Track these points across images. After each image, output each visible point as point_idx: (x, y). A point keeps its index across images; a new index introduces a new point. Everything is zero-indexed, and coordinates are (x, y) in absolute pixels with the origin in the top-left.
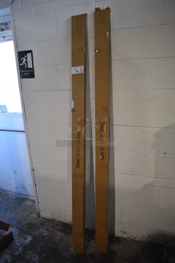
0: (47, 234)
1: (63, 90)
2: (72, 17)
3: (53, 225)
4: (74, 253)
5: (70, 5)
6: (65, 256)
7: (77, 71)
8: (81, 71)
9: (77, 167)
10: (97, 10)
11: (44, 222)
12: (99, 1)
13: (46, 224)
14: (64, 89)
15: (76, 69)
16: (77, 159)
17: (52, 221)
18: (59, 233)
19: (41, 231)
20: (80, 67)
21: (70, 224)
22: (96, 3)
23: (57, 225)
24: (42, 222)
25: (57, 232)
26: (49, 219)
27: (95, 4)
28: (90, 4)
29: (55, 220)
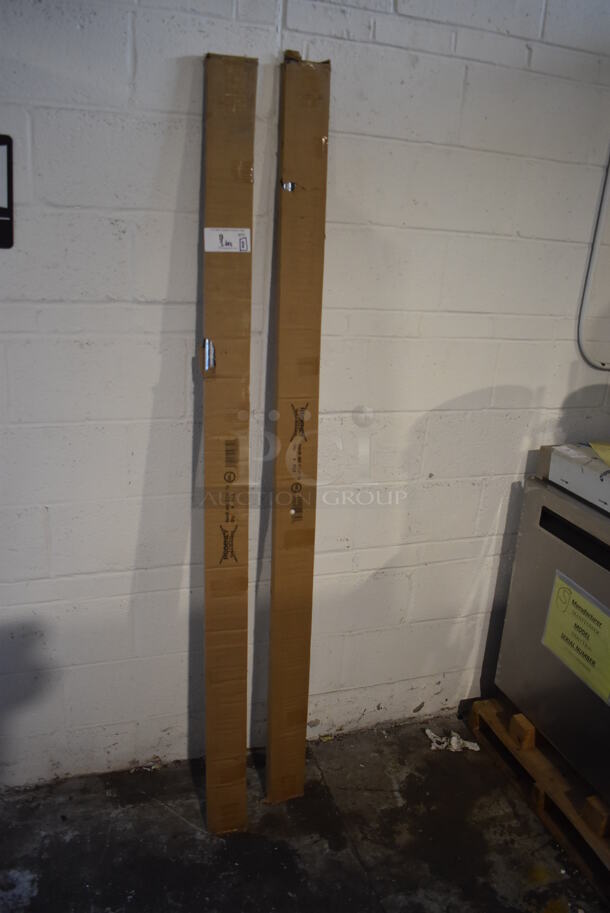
0: (76, 833)
1: (139, 302)
2: (209, 56)
3: (71, 798)
4: (215, 841)
5: (193, 10)
6: (198, 862)
7: (227, 244)
8: (242, 244)
9: (225, 557)
10: (291, 57)
11: (27, 801)
12: (297, 31)
13: (41, 807)
14: (142, 300)
15: (221, 237)
16: (224, 532)
17: (56, 786)
18: (117, 812)
19: (43, 833)
20: (239, 231)
21: (128, 771)
22: (286, 33)
23: (84, 791)
24: (18, 806)
25: (103, 811)
26: (37, 788)
27: (282, 37)
28: (268, 31)
29: (66, 779)
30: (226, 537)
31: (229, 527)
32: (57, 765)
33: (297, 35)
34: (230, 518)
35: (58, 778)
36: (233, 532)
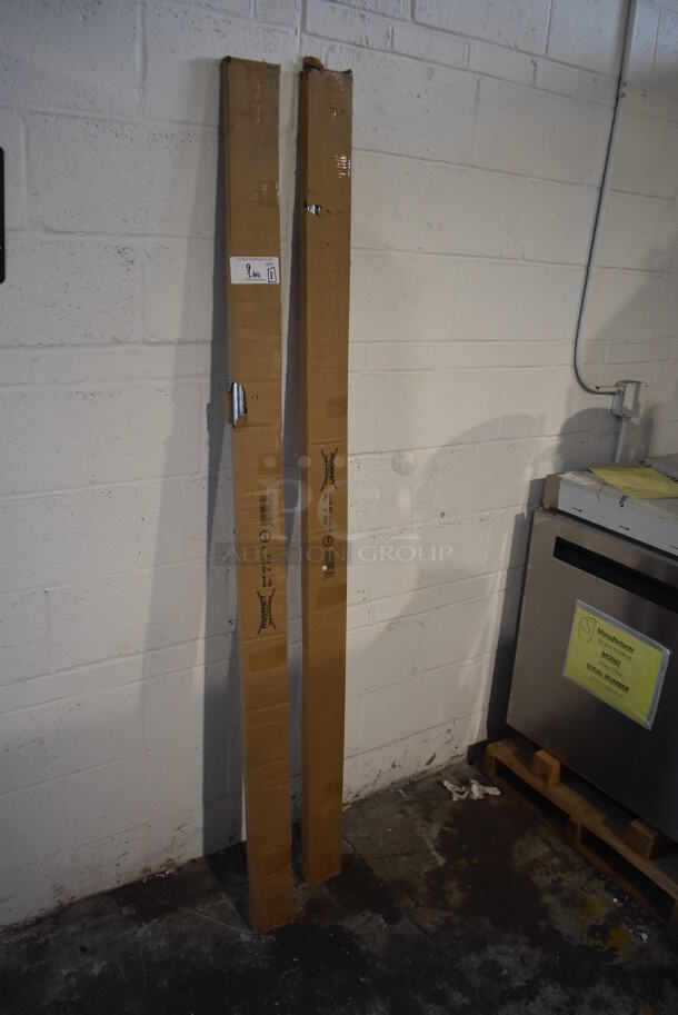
0: (104, 963)
1: (150, 343)
2: (228, 60)
3: (83, 925)
4: (263, 941)
5: (210, 6)
6: (253, 966)
7: (255, 275)
8: (271, 274)
9: (263, 626)
10: (310, 65)
11: (32, 938)
12: (316, 35)
13: (51, 942)
14: (153, 340)
15: (249, 267)
16: (262, 598)
17: (59, 916)
18: (142, 930)
19: (65, 972)
20: (267, 260)
21: (141, 882)
22: (305, 37)
23: (96, 914)
24: (23, 947)
25: (127, 932)
26: (39, 921)
27: (301, 40)
28: (287, 33)
29: (71, 904)
30: (263, 604)
31: (267, 592)
32: (59, 890)
33: (315, 39)
34: (267, 581)
35: (62, 904)
36: (270, 598)
